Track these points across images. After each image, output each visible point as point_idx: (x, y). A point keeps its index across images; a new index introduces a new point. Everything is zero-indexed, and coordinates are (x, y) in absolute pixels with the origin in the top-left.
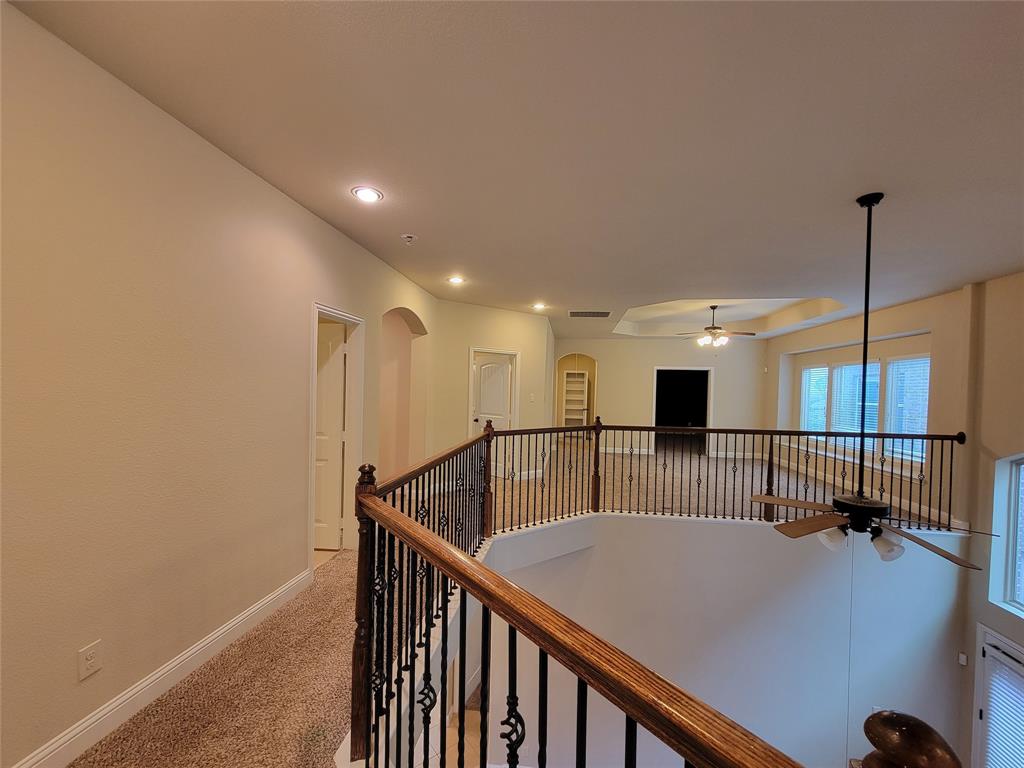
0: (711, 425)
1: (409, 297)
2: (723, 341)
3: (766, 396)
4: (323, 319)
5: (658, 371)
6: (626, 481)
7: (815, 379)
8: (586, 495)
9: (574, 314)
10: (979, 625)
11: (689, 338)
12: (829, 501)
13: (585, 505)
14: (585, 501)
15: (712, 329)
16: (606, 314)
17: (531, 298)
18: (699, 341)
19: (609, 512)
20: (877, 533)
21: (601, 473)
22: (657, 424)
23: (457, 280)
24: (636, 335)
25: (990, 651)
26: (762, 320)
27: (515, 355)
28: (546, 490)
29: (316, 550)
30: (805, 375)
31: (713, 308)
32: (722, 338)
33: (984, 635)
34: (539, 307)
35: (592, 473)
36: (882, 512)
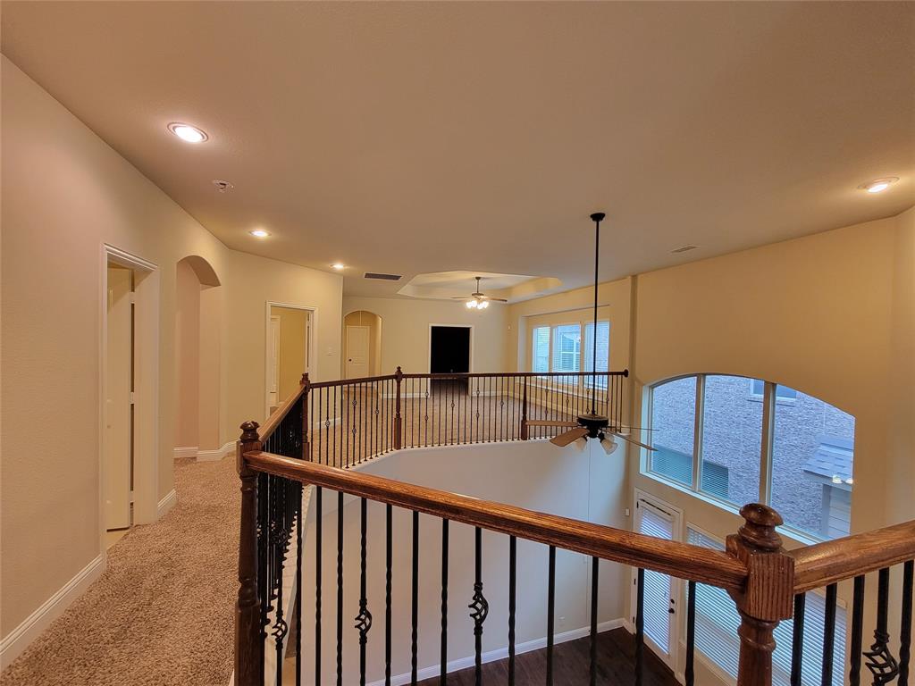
0: (472, 370)
1: (204, 246)
2: (485, 305)
3: (509, 348)
4: (114, 264)
5: (433, 328)
6: (423, 420)
7: (542, 335)
8: (389, 436)
9: (368, 276)
10: (636, 489)
11: (459, 302)
12: (575, 420)
13: (389, 444)
14: (389, 441)
15: (477, 294)
16: (397, 278)
17: (331, 258)
18: (467, 304)
19: (409, 448)
20: (602, 437)
21: (402, 416)
22: (432, 372)
23: (261, 234)
24: (416, 296)
25: (641, 503)
26: (508, 290)
27: (312, 311)
28: (357, 435)
29: (108, 531)
30: (535, 331)
31: (478, 278)
32: (484, 303)
33: (638, 494)
34: (339, 266)
35: (394, 416)
36: (604, 423)
